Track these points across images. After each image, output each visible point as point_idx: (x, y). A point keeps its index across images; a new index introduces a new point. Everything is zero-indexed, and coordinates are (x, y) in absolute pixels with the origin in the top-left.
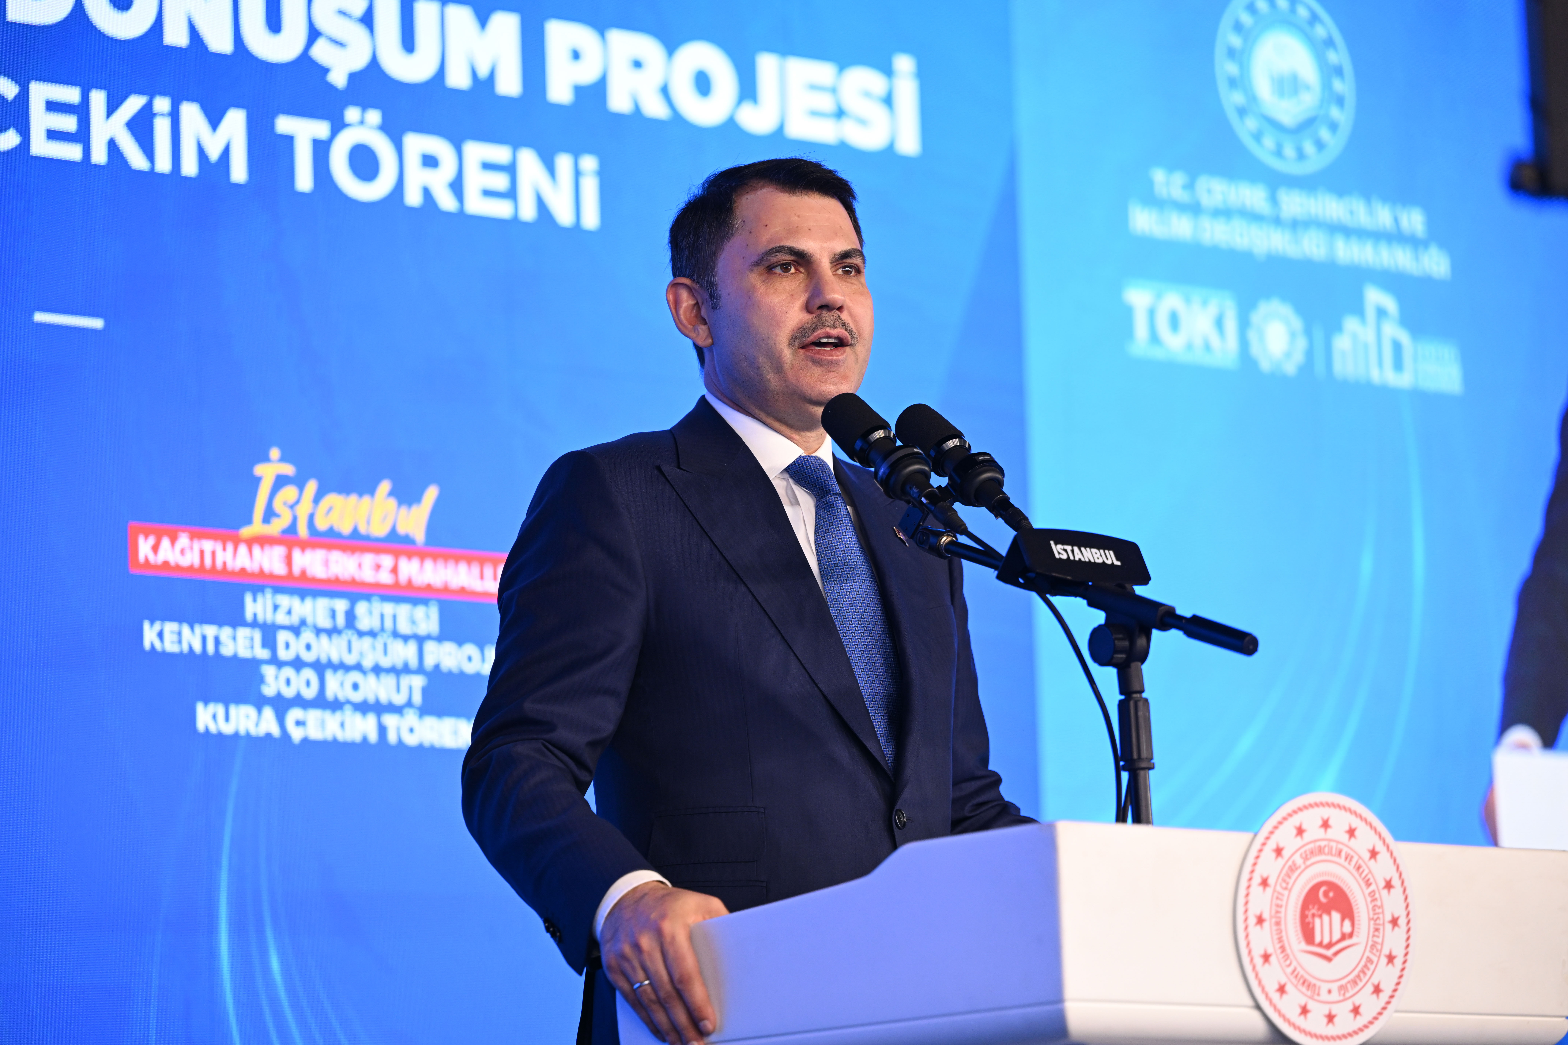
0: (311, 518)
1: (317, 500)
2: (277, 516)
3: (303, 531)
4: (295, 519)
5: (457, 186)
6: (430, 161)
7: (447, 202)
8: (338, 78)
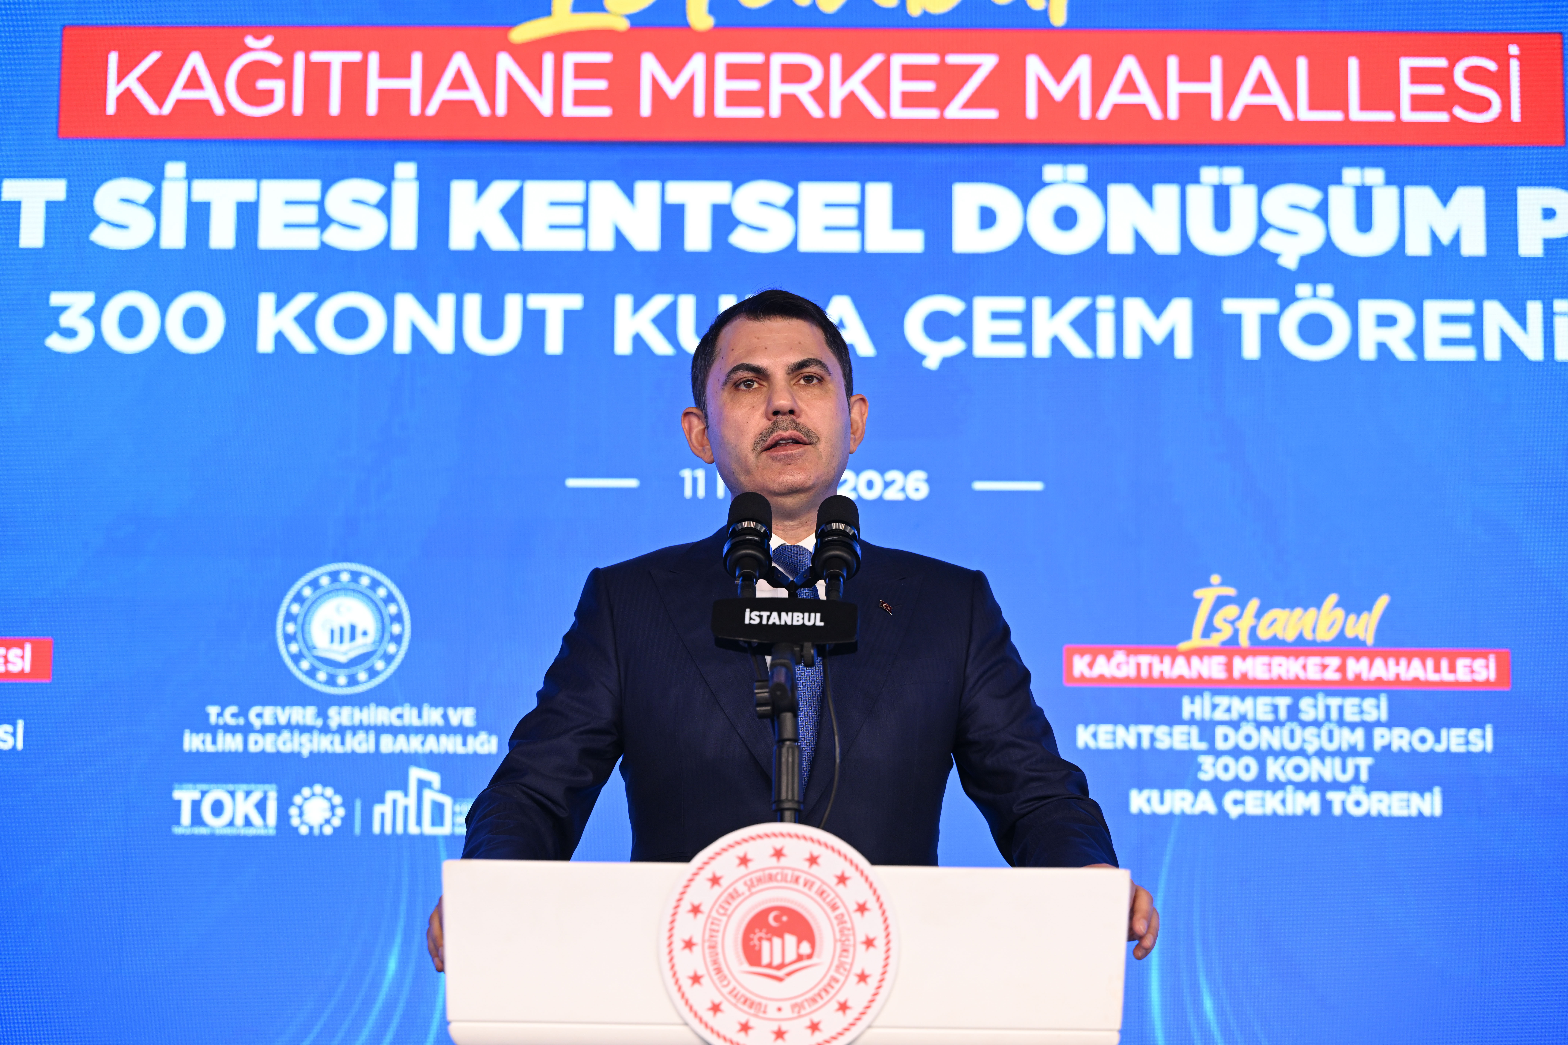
0: (1253, 631)
1: (1259, 615)
2: (1218, 630)
3: (1244, 641)
4: (1236, 632)
5: (1416, 340)
6: (1386, 321)
7: (1404, 353)
8: (1289, 261)
